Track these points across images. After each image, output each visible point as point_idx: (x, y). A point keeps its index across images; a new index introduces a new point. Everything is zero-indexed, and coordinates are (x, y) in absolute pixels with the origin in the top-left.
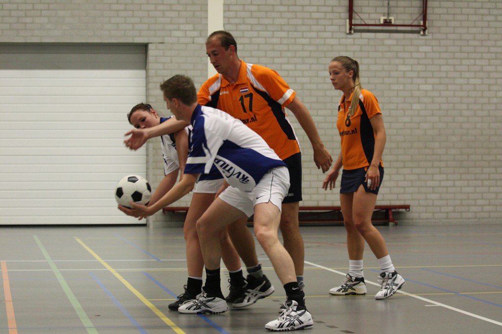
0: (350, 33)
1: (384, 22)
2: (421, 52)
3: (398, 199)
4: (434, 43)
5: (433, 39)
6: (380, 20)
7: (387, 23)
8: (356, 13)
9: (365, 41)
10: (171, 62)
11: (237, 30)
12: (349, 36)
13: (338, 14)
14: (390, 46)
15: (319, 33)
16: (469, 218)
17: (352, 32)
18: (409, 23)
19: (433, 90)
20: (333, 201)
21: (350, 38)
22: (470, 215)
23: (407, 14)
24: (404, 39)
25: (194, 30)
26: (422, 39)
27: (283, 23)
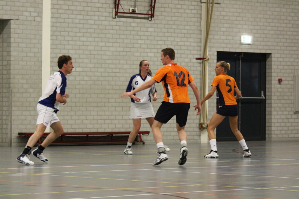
0: (115, 17)
1: (132, 11)
2: (149, 32)
4: (155, 26)
5: (155, 23)
6: (130, 10)
7: (133, 12)
8: (120, 5)
9: (121, 24)
10: (23, 34)
11: (57, 13)
12: (114, 20)
13: (108, 5)
14: (134, 27)
15: (99, 17)
16: (170, 140)
17: (116, 17)
18: (145, 12)
19: (154, 57)
20: (105, 129)
21: (115, 21)
22: (171, 138)
23: (142, 6)
24: (141, 23)
25: (35, 12)
26: (149, 23)
27: (81, 10)
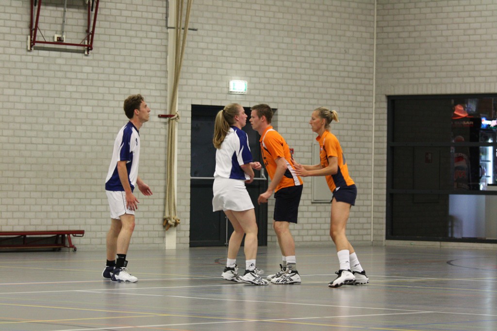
0: (31, 49)
1: (57, 40)
2: (84, 73)
3: (64, 225)
4: (94, 63)
5: (94, 60)
6: (54, 37)
7: (60, 41)
8: (39, 30)
9: (40, 59)
12: (29, 53)
13: (20, 30)
14: (60, 65)
15: (5, 49)
17: (33, 49)
18: (79, 42)
19: (93, 112)
20: (13, 226)
21: (30, 55)
23: (74, 32)
24: (71, 58)
26: (85, 59)
